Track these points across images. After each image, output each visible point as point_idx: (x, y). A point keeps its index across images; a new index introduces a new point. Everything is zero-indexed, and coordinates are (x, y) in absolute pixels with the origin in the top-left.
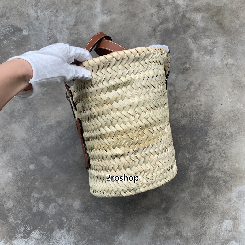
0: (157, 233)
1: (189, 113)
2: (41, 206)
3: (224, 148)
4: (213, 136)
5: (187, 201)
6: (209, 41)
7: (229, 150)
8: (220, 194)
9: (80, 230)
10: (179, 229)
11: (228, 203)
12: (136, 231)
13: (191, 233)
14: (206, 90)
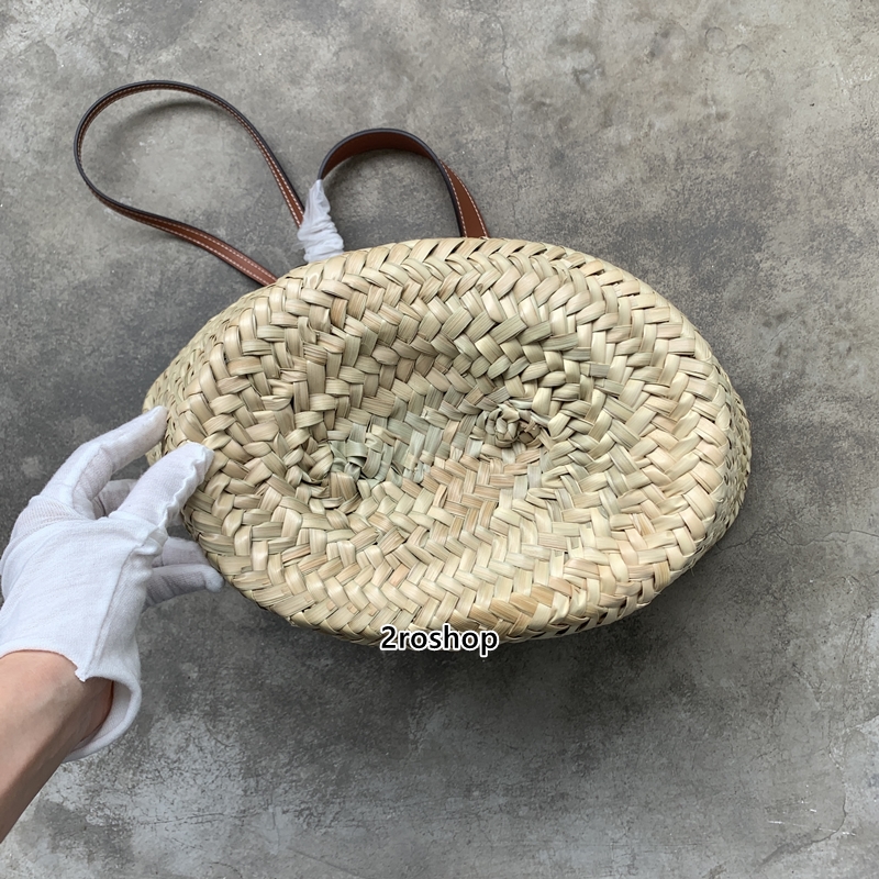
0: (588, 691)
1: (672, 161)
3: (842, 296)
4: (787, 249)
8: (846, 496)
9: (261, 708)
10: (680, 666)
12: (496, 691)
13: (735, 677)
14: (737, 51)
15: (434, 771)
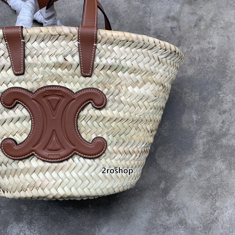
0: (154, 223)
1: (198, 60)
4: (228, 92)
5: (194, 178)
10: (183, 216)
12: (125, 221)
13: (199, 221)
14: (220, 29)
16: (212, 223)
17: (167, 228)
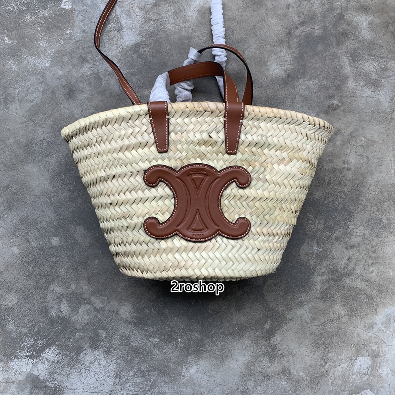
0: (252, 368)
1: (327, 181)
2: (65, 308)
3: (374, 244)
4: (360, 223)
5: (306, 321)
6: (376, 65)
7: (382, 248)
8: (358, 316)
9: (127, 353)
10: (287, 365)
11: (368, 331)
12: (218, 363)
13: (305, 373)
14: (359, 147)
15: (188, 388)
16: (321, 376)
17: (267, 377)
